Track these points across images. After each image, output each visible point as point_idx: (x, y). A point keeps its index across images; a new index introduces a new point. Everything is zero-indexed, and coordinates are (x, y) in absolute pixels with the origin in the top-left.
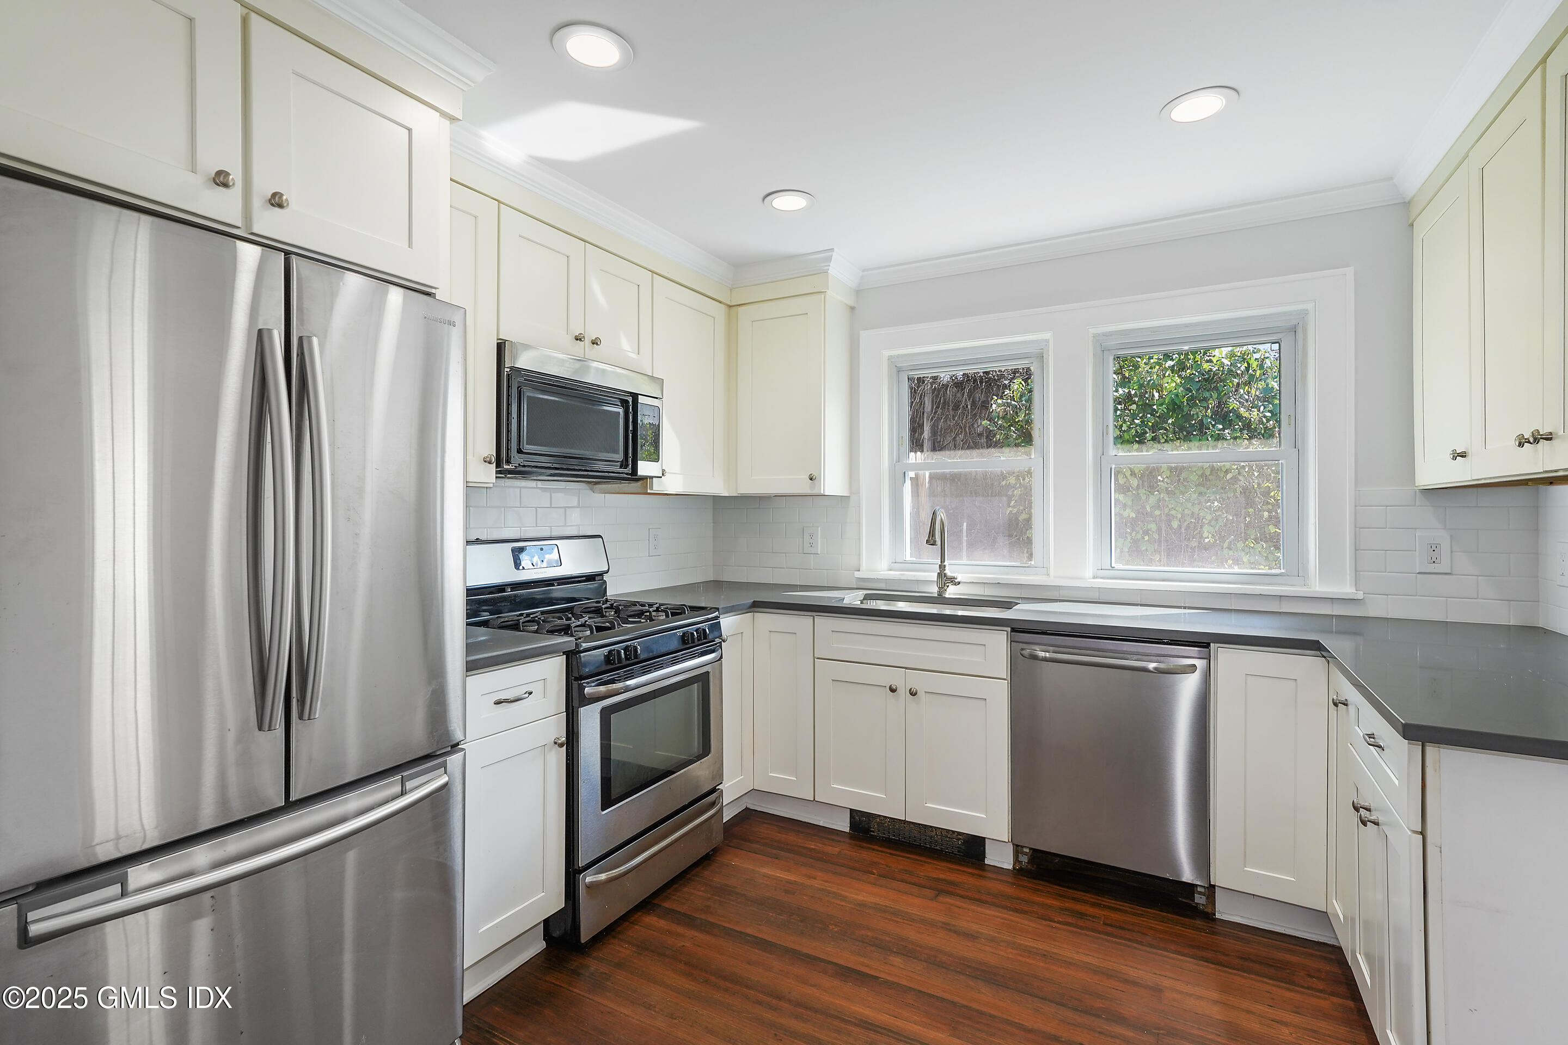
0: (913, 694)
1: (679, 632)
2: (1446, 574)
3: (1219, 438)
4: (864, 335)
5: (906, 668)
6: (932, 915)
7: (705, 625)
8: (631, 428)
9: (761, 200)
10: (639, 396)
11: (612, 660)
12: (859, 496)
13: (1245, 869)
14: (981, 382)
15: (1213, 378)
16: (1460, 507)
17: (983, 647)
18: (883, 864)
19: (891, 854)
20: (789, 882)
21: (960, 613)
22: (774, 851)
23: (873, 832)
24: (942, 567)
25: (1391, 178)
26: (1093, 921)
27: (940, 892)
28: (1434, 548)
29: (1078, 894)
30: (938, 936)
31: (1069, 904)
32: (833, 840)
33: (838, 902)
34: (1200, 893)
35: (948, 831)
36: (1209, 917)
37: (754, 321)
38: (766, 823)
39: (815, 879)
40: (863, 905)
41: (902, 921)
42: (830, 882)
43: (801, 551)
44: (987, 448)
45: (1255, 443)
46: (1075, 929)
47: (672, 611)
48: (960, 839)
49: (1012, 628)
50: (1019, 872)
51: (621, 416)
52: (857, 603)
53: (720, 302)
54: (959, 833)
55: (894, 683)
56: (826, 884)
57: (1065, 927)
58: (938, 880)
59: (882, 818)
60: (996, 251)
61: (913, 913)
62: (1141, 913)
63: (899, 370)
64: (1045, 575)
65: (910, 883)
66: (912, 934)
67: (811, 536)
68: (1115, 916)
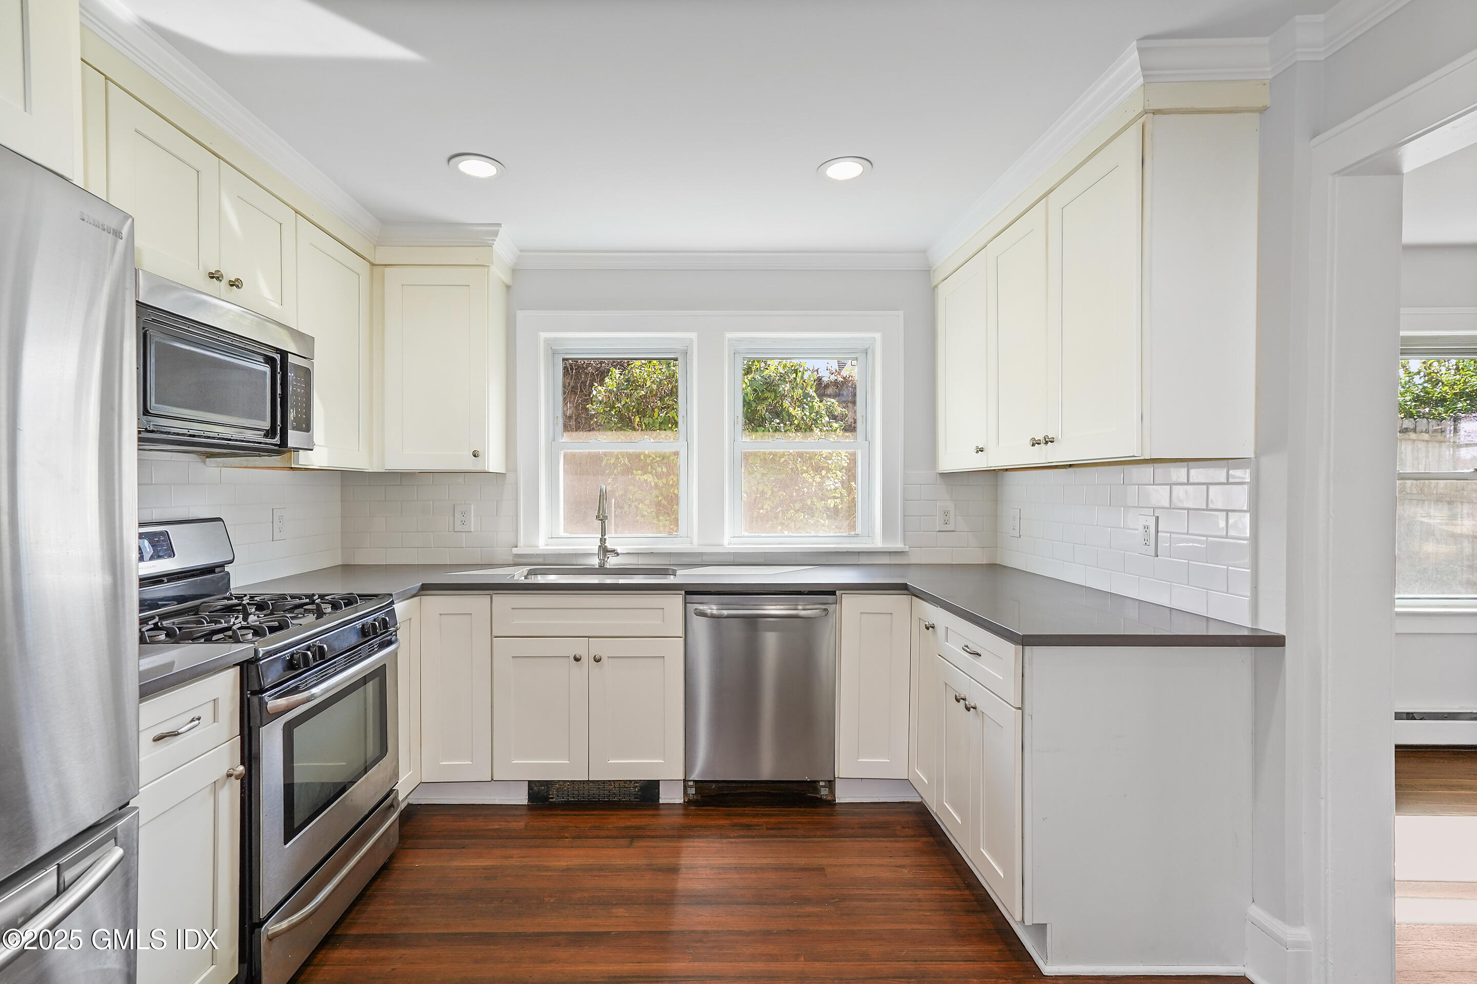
0: (597, 660)
1: (358, 624)
2: (952, 531)
3: (776, 430)
4: (520, 314)
5: (589, 637)
6: (634, 861)
7: (382, 614)
8: (279, 391)
9: (446, 160)
10: (289, 354)
11: (296, 664)
12: (517, 473)
13: (859, 760)
14: (572, 369)
15: (772, 382)
16: (961, 485)
17: (661, 611)
18: (572, 827)
19: (575, 815)
20: (485, 868)
21: (621, 581)
22: (458, 841)
23: (552, 798)
24: (603, 540)
25: (925, 252)
26: (759, 829)
27: (633, 838)
28: (946, 514)
29: (740, 810)
30: (647, 878)
31: (736, 820)
32: (514, 815)
33: (545, 874)
34: (822, 786)
35: (625, 782)
36: (831, 803)
37: (404, 285)
38: (437, 815)
39: (512, 858)
40: (568, 869)
41: (610, 874)
42: (528, 857)
43: (451, 529)
44: (576, 431)
45: (799, 435)
46: (748, 840)
47: (344, 601)
48: (637, 786)
49: (685, 592)
50: (688, 803)
51: (268, 376)
52: (522, 580)
53: (364, 258)
54: (636, 782)
55: (578, 653)
56: (525, 860)
57: (741, 840)
58: (627, 828)
59: (562, 783)
60: (643, 254)
61: (617, 864)
62: (788, 813)
63: (554, 353)
64: (689, 543)
65: (604, 838)
66: (624, 883)
67: (463, 514)
68: (773, 820)
